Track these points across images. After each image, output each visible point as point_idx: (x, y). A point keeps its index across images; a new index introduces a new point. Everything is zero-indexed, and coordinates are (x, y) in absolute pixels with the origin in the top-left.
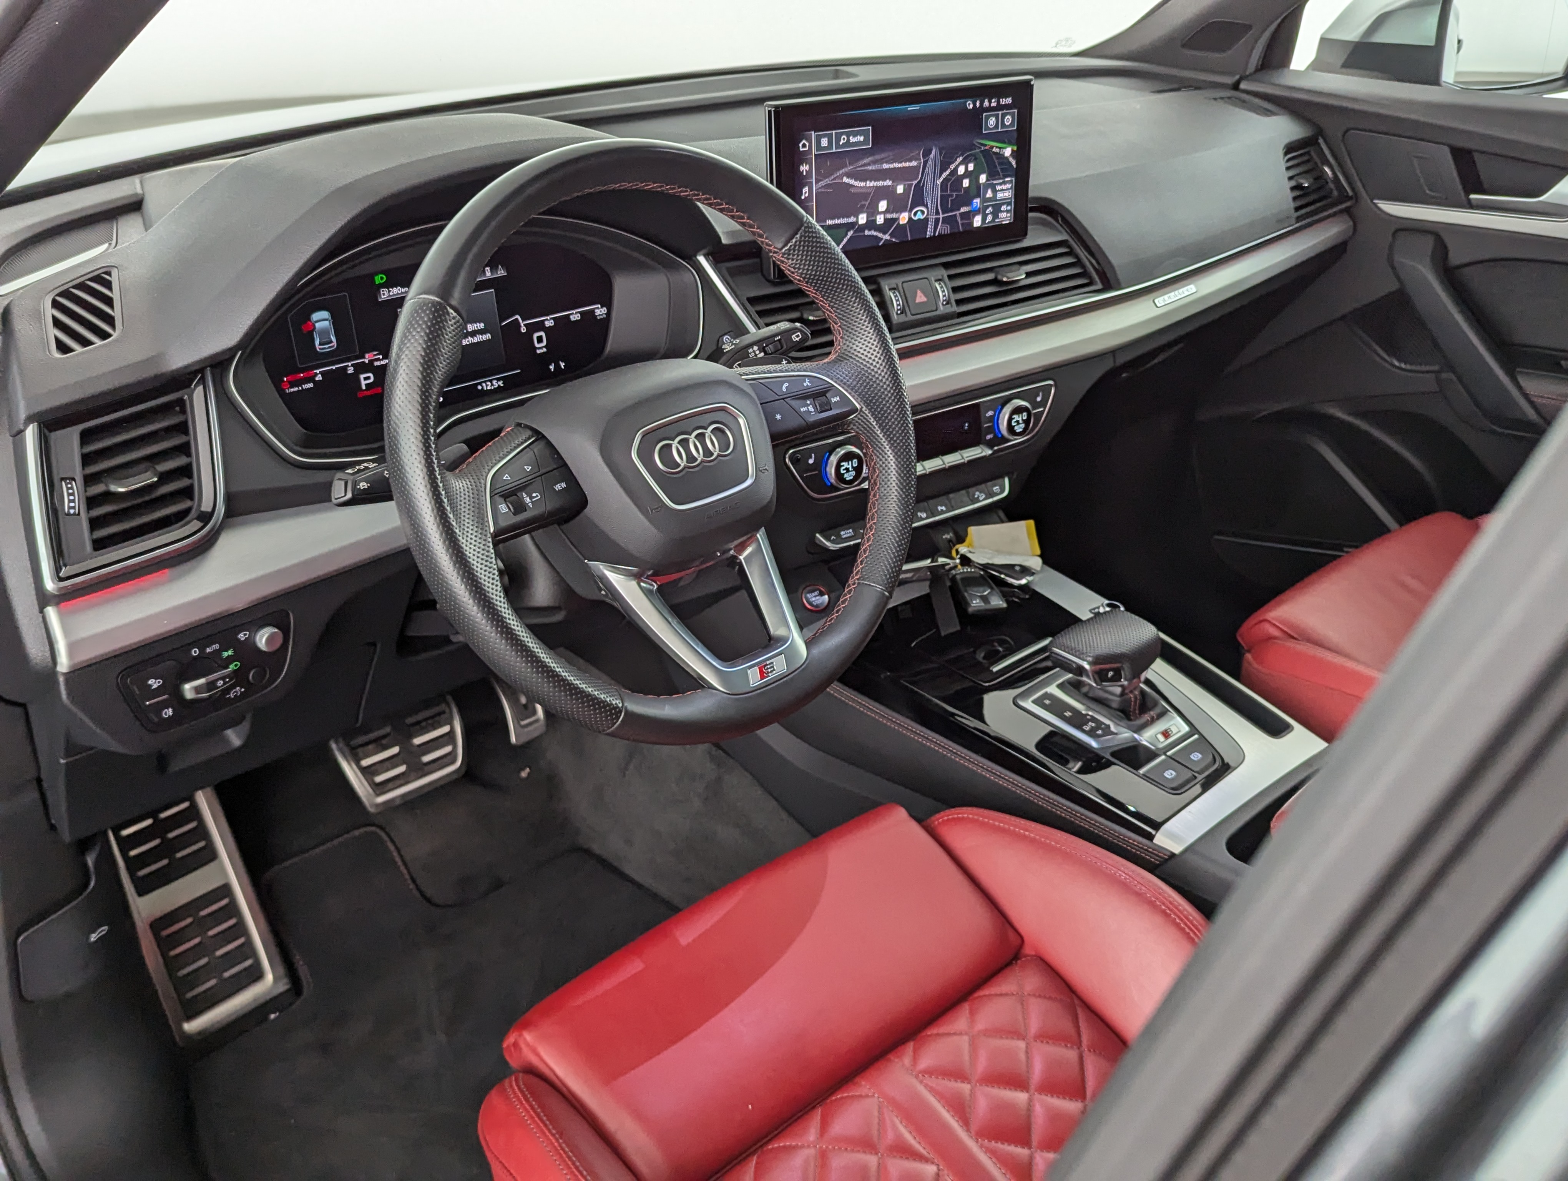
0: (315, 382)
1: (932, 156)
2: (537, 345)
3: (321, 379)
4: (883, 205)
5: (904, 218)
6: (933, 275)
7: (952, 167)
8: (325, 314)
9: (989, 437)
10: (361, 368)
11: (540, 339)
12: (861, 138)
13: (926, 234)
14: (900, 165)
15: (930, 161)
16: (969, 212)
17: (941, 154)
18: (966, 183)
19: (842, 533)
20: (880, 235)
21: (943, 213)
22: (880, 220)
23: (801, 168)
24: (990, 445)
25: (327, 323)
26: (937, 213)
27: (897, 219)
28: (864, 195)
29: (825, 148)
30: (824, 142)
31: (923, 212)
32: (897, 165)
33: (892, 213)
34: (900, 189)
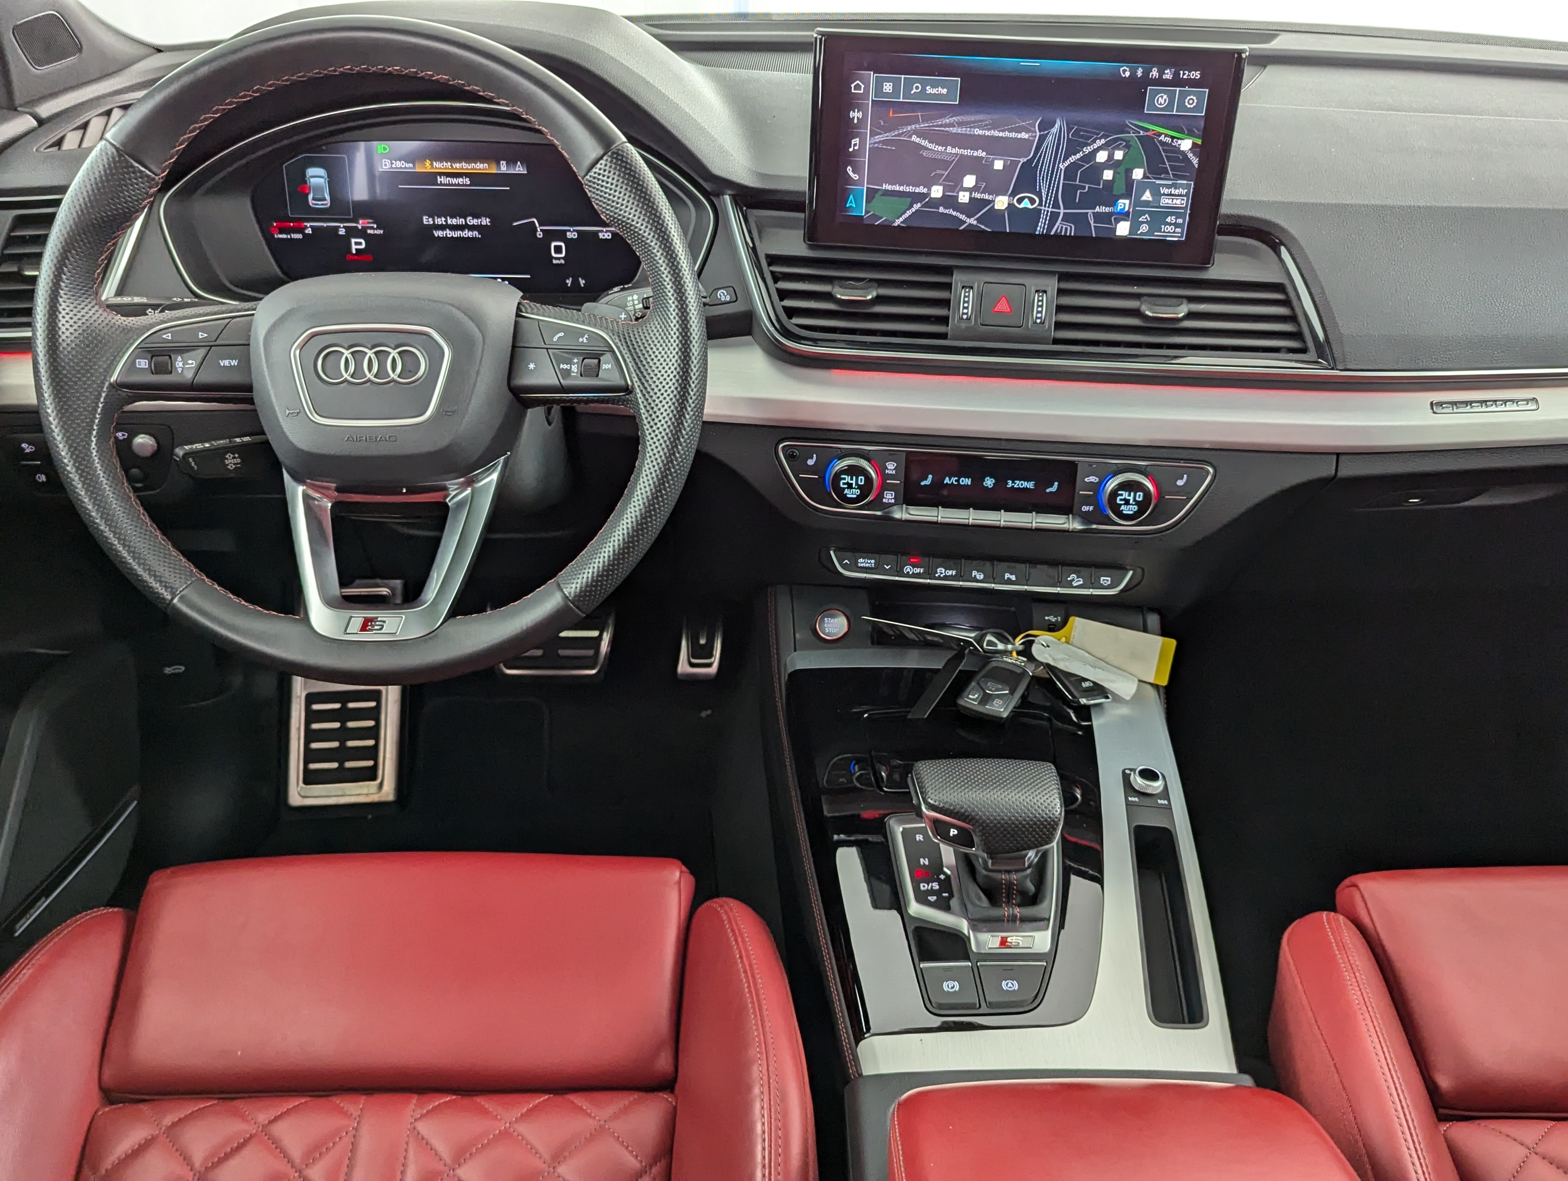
0: (304, 235)
1: (1055, 130)
2: (554, 255)
3: (311, 232)
4: (969, 181)
5: (1001, 202)
6: (1032, 283)
7: (1087, 150)
8: (321, 172)
9: (1085, 508)
10: (352, 232)
11: (558, 249)
12: (945, 91)
13: (1036, 230)
14: (1001, 134)
15: (1050, 138)
16: (1110, 214)
17: (1069, 130)
18: (1108, 175)
19: (861, 560)
20: (962, 217)
21: (1064, 209)
22: (964, 198)
23: (852, 114)
24: (1086, 518)
25: (322, 180)
26: (1056, 205)
27: (993, 201)
28: (944, 164)
29: (887, 95)
30: (888, 87)
31: (1032, 201)
32: (996, 133)
33: (983, 192)
34: (999, 165)
